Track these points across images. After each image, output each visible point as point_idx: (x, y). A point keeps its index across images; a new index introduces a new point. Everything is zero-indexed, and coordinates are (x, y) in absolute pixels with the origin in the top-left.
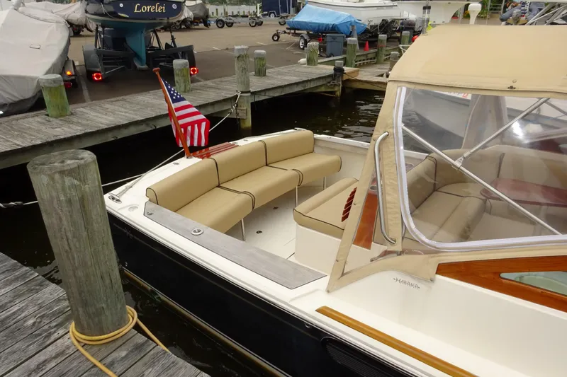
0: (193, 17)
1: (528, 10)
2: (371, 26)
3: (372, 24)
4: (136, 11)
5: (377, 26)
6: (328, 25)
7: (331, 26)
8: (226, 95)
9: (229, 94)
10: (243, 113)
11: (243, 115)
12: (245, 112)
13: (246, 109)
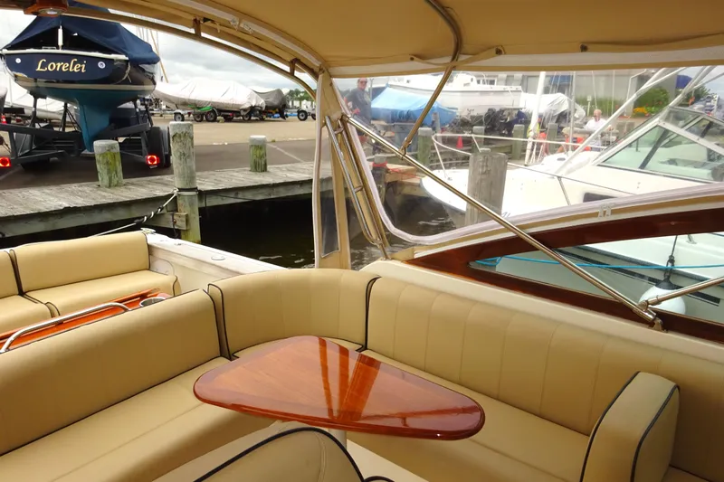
0: (264, 106)
1: (715, 107)
2: (472, 117)
3: (475, 114)
4: (39, 69)
5: (481, 117)
6: (402, 112)
7: (405, 113)
8: (159, 193)
9: (165, 192)
10: (182, 221)
11: (181, 224)
12: (184, 219)
13: (187, 215)
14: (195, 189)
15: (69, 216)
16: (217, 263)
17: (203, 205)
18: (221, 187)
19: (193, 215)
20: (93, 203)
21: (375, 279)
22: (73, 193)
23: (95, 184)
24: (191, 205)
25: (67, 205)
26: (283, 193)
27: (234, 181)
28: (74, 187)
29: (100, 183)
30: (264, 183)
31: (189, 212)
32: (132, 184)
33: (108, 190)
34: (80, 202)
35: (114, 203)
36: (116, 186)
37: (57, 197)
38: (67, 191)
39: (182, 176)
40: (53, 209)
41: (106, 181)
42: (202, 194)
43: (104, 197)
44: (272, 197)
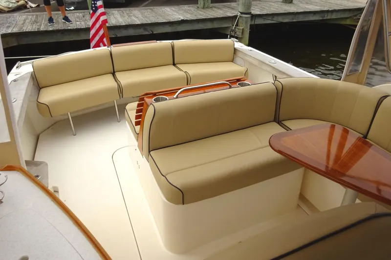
8: (230, 14)
9: (232, 13)
10: (240, 32)
11: (239, 34)
12: (241, 31)
13: (243, 29)
14: (250, 13)
15: (184, 25)
16: (272, 65)
17: (253, 23)
18: (264, 12)
19: (246, 29)
20: (195, 18)
21: (386, 97)
22: (186, 11)
23: (196, 6)
24: (246, 23)
25: (183, 19)
26: (301, 19)
27: (272, 9)
28: (186, 7)
29: (198, 5)
30: (291, 11)
31: (244, 27)
32: (215, 7)
33: (202, 10)
34: (189, 17)
35: (206, 19)
36: (207, 8)
37: (178, 13)
38: (182, 10)
39: (244, 4)
40: (176, 20)
41: (202, 6)
42: (254, 17)
43: (200, 15)
44: (294, 21)
